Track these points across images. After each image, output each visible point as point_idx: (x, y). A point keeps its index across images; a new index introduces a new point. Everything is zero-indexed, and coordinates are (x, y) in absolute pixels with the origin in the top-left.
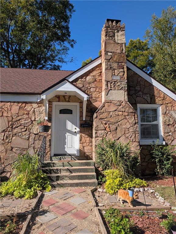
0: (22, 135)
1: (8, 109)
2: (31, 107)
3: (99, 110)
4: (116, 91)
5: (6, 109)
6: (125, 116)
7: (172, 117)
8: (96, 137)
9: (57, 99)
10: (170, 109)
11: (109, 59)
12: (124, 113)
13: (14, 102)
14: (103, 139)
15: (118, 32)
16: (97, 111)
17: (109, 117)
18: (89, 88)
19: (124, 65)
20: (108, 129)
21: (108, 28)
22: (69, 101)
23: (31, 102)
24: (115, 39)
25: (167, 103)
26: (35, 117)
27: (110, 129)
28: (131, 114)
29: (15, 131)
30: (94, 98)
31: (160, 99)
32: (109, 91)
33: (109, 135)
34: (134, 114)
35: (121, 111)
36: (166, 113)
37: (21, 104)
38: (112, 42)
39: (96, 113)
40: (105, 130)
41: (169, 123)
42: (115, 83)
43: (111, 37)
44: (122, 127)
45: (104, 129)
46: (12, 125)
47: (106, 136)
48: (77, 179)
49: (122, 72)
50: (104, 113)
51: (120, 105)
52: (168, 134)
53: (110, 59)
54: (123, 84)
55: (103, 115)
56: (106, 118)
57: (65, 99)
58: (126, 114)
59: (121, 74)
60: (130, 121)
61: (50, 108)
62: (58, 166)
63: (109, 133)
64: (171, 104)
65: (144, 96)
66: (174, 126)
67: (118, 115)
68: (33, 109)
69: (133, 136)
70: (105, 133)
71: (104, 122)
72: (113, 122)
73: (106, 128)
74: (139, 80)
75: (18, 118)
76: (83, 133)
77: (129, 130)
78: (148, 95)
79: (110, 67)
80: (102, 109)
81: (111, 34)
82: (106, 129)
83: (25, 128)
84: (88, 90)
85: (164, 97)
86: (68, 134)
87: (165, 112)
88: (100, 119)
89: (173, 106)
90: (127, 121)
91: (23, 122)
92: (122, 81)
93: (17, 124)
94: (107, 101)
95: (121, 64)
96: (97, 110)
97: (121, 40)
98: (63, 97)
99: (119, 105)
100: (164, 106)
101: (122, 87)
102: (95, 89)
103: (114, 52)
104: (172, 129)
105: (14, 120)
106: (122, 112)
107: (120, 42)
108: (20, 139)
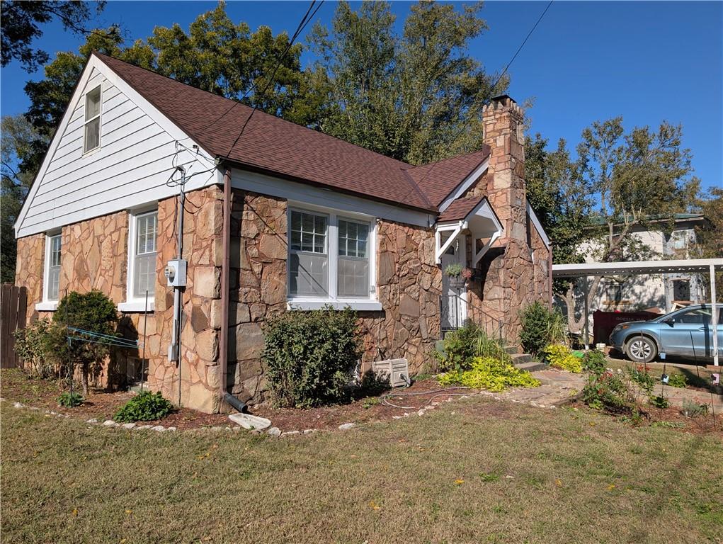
0: (411, 291)
1: (393, 237)
2: (420, 236)
5: (390, 237)
6: (525, 266)
13: (399, 224)
14: (510, 301)
15: (519, 124)
17: (514, 266)
21: (512, 115)
23: (419, 226)
24: (517, 135)
27: (515, 287)
29: (403, 282)
32: (514, 222)
34: (531, 264)
35: (522, 258)
37: (407, 229)
38: (515, 140)
39: (503, 258)
42: (518, 212)
43: (514, 130)
44: (524, 284)
46: (399, 270)
47: (512, 297)
50: (510, 260)
51: (522, 249)
53: (513, 170)
54: (523, 213)
56: (512, 268)
60: (528, 275)
63: (515, 292)
66: (544, 283)
67: (521, 264)
68: (422, 241)
70: (512, 292)
72: (517, 275)
73: (512, 283)
75: (406, 257)
79: (514, 183)
80: (508, 253)
81: (514, 126)
82: (512, 286)
83: (415, 276)
88: (507, 269)
89: (543, 253)
91: (411, 265)
92: (523, 209)
93: (405, 269)
94: (512, 240)
101: (523, 220)
104: (543, 289)
105: (400, 260)
107: (520, 143)
108: (409, 299)
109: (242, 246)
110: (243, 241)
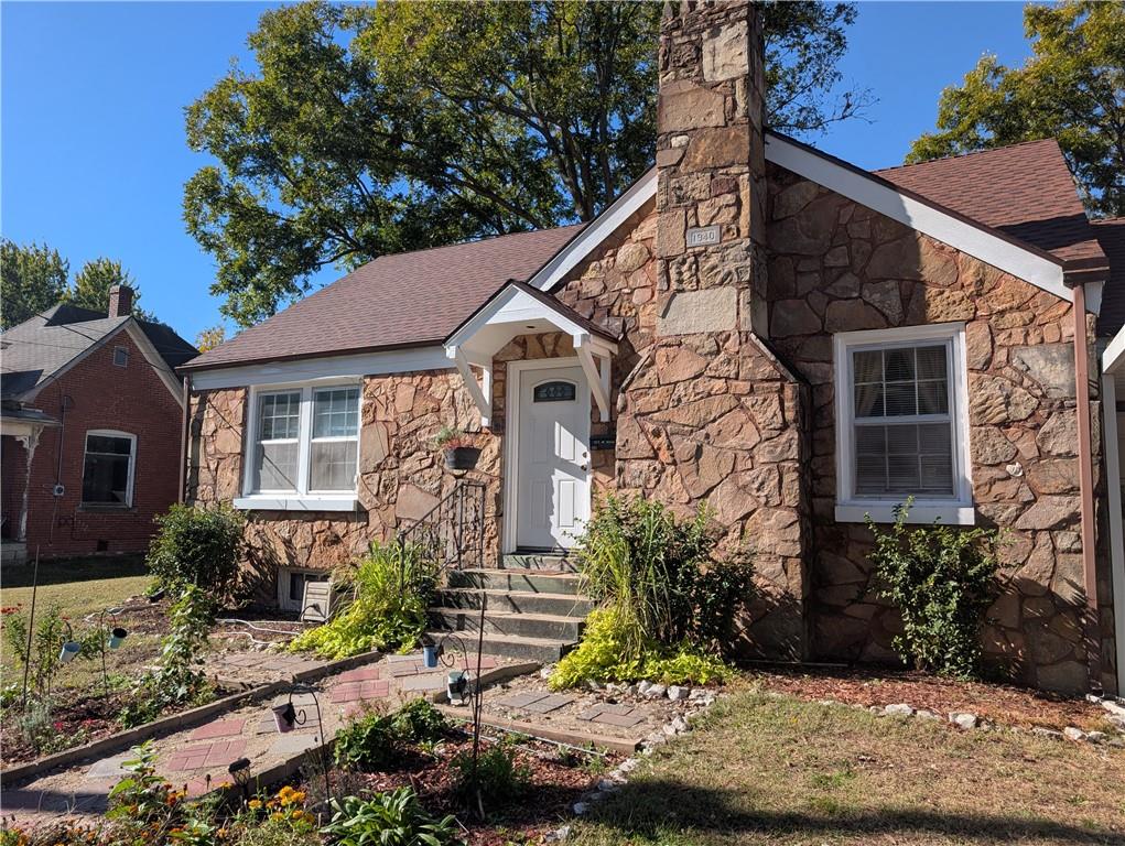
0: (422, 480)
1: (387, 398)
2: (446, 386)
3: (633, 379)
4: (701, 293)
5: (382, 399)
6: (738, 397)
7: (1027, 382)
8: (619, 487)
9: (519, 350)
10: (1018, 337)
11: (675, 162)
12: (736, 383)
13: (403, 375)
14: (644, 493)
15: (715, 33)
16: (624, 385)
17: (671, 405)
18: (626, 291)
19: (739, 175)
20: (664, 456)
21: (675, 34)
22: (555, 355)
23: (445, 369)
24: (701, 70)
25: (1002, 313)
26: (456, 419)
27: (673, 456)
28: (766, 385)
29: (405, 467)
30: (643, 330)
31: (958, 294)
32: (674, 296)
33: (669, 479)
34: (778, 384)
35: (719, 378)
36: (988, 362)
37: (418, 378)
38: (689, 85)
39: (623, 392)
40: (656, 457)
41: (1004, 415)
42: (696, 262)
43: (684, 66)
44: (724, 445)
45: (651, 454)
46: (398, 447)
47: (658, 482)
48: (515, 633)
49: (728, 206)
50: (651, 391)
51: (718, 352)
52: (995, 473)
53: (678, 164)
54: (731, 257)
55: (647, 398)
56: (659, 410)
57: (543, 347)
58: (743, 387)
59: (726, 216)
60: (760, 418)
61: (496, 385)
62: (494, 587)
63: (670, 469)
64: (1027, 315)
65: (866, 293)
66: (1037, 427)
67: (709, 395)
68: (450, 393)
69: (772, 484)
70: (655, 469)
71: (650, 427)
72: (684, 426)
73: (659, 449)
74: (843, 221)
75: (413, 426)
76: (604, 473)
77: (752, 458)
78: (891, 284)
79: (678, 197)
80: (643, 375)
81: (687, 53)
82: (661, 453)
83: (431, 455)
84: (622, 301)
85: (981, 282)
86: (558, 475)
87: (982, 358)
88: (636, 416)
89: (1037, 322)
90: (743, 417)
91: (424, 436)
92: (727, 248)
93: (408, 444)
94: (665, 341)
95: (725, 170)
96: (626, 382)
97: (726, 68)
98: (536, 341)
99: (710, 353)
100: (980, 330)
101: (730, 273)
102: (648, 292)
103: (695, 129)
104: (1027, 447)
105: (402, 432)
106: (727, 378)
107: (721, 79)
108: (418, 492)
109: (202, 445)
110: (202, 439)
